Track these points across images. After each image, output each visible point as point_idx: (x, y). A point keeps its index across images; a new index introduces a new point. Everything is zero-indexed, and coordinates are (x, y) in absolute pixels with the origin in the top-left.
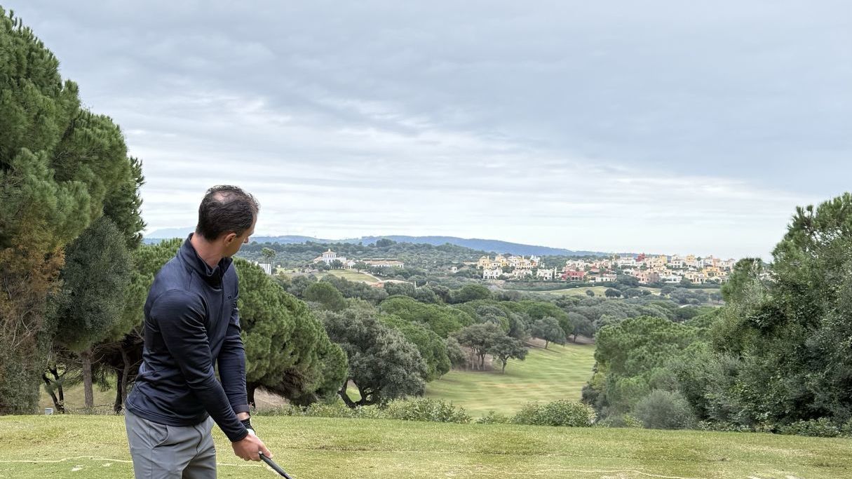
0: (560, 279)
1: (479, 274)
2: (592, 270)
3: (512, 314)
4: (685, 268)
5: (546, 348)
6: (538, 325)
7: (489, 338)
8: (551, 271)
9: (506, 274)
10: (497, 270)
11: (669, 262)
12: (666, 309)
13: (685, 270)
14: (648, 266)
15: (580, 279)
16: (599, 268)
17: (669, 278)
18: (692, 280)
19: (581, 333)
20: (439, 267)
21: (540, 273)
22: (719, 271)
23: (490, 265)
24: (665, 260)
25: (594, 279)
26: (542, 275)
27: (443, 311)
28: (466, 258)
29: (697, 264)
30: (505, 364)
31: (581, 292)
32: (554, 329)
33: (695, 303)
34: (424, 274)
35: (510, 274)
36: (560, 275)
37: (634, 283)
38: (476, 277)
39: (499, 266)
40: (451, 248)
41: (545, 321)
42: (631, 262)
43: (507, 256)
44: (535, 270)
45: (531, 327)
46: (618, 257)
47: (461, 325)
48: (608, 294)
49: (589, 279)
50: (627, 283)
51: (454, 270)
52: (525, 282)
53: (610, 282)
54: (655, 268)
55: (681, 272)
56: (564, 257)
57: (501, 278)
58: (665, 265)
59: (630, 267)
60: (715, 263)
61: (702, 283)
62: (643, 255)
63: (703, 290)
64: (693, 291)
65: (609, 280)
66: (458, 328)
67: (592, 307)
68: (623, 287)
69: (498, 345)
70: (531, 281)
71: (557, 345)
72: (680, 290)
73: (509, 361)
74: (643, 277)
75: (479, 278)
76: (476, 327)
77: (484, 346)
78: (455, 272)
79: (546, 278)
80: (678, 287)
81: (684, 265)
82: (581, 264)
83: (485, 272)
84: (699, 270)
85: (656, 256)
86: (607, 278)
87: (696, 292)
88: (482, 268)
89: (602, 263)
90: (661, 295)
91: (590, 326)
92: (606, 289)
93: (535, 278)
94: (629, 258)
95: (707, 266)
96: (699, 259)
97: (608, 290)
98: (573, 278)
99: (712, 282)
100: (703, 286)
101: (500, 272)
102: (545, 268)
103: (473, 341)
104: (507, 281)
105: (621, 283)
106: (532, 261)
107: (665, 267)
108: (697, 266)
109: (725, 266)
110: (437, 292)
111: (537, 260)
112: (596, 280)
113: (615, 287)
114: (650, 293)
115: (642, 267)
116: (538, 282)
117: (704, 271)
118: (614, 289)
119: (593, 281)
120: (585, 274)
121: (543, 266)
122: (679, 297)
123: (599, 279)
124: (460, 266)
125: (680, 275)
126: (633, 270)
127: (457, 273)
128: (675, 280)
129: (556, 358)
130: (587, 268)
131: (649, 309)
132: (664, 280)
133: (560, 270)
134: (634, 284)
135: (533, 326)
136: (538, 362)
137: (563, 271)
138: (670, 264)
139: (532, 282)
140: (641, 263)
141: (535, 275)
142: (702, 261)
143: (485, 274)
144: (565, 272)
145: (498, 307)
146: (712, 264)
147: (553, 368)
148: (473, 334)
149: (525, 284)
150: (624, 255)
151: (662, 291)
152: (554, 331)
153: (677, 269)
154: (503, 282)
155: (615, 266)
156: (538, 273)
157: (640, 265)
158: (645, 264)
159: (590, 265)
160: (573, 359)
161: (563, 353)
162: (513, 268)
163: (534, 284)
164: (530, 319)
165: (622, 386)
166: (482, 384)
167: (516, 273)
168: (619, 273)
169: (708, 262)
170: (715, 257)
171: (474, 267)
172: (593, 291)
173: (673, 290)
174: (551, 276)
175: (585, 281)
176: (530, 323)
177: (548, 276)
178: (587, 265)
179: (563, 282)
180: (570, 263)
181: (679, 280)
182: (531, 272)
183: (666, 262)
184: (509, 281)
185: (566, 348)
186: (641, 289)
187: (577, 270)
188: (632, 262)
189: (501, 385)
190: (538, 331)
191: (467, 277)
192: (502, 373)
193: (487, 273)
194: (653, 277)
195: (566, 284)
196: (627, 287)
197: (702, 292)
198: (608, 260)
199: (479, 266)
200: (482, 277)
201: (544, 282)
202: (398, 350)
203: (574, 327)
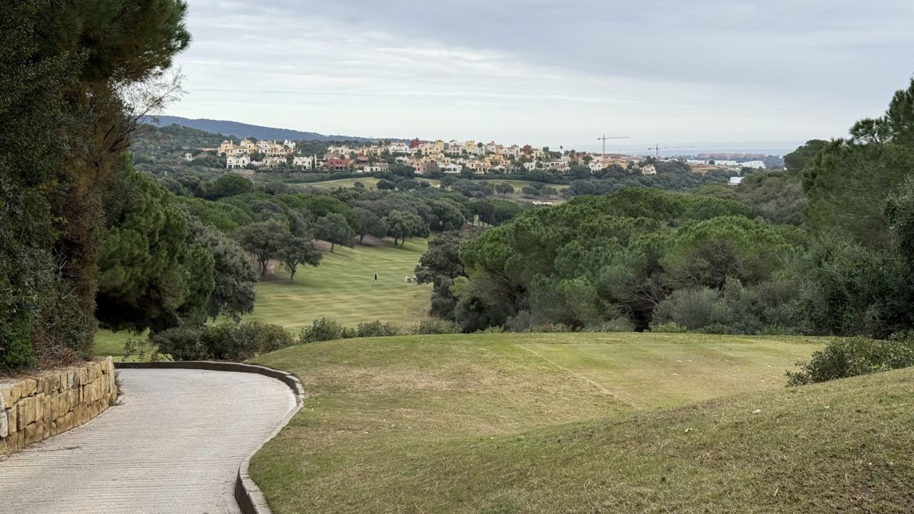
0: (322, 168)
1: (221, 162)
2: (359, 158)
3: (291, 211)
4: (465, 155)
5: (331, 251)
6: (323, 223)
7: (273, 239)
8: (309, 160)
9: (254, 163)
10: (244, 158)
11: (445, 149)
12: (458, 203)
13: (466, 157)
14: (423, 153)
15: (346, 168)
16: (367, 156)
17: (448, 167)
18: (473, 170)
19: (369, 233)
20: (169, 154)
21: (298, 161)
22: (502, 159)
23: (234, 151)
24: (440, 147)
25: (362, 169)
26: (300, 163)
27: (212, 207)
28: (199, 142)
29: (478, 151)
30: (294, 271)
31: (348, 184)
32: (341, 229)
33: (479, 196)
34: (151, 162)
35: (260, 163)
36: (322, 163)
37: (409, 172)
38: (218, 167)
39: (246, 153)
40: (178, 130)
41: (330, 219)
42: (403, 148)
43: (254, 141)
44: (290, 158)
45: (313, 226)
46: (388, 142)
47: (236, 224)
48: (380, 186)
49: (357, 169)
50: (401, 174)
51: (189, 158)
52: (280, 172)
53: (381, 172)
54: (431, 156)
55: (461, 160)
56: (320, 142)
57: (250, 167)
58: (442, 152)
59: (403, 155)
60: (497, 150)
61: (485, 173)
62: (417, 140)
63: (487, 181)
64: (477, 182)
65: (379, 169)
66: (232, 228)
67: (376, 202)
68: (397, 178)
69: (286, 248)
70: (286, 169)
71: (344, 248)
72: (462, 181)
73: (299, 267)
74: (419, 166)
75: (221, 167)
76: (257, 226)
77: (267, 250)
78: (191, 160)
79: (305, 167)
80: (460, 178)
81: (464, 151)
82: (345, 150)
83: (228, 160)
84: (481, 158)
85: (432, 143)
86: (378, 167)
87: (480, 183)
88: (224, 155)
89: (370, 149)
90: (442, 187)
91: (378, 225)
92: (377, 181)
93: (291, 168)
94: (401, 144)
95: (488, 153)
96: (480, 145)
97: (380, 182)
98: (337, 168)
99: (496, 172)
100: (486, 177)
101: (247, 161)
102: (302, 156)
103: (253, 243)
104: (257, 172)
105: (394, 174)
106: (286, 147)
107: (443, 155)
108: (478, 154)
109: (509, 153)
110: (185, 185)
111: (292, 145)
112: (365, 170)
113: (387, 178)
114: (429, 185)
115: (415, 154)
116: (296, 172)
117: (487, 159)
118: (387, 181)
119: (361, 171)
120: (352, 162)
121: (300, 153)
122: (462, 189)
123: (368, 169)
124: (195, 153)
125: (460, 164)
126: (406, 159)
127: (193, 161)
128: (455, 170)
129: (345, 263)
130: (353, 156)
131: (441, 203)
132: (443, 170)
133: (320, 157)
134: (408, 175)
135: (316, 225)
136: (326, 268)
137: (324, 159)
138: (448, 151)
139: (288, 173)
140: (415, 150)
141: (291, 163)
142: (483, 147)
143: (228, 162)
144: (326, 161)
145: (273, 202)
146: (495, 151)
147: (346, 275)
148: (253, 234)
149: (279, 175)
150: (395, 141)
151: (442, 183)
152: (342, 231)
153: (456, 156)
154: (252, 172)
155: (386, 153)
156: (295, 161)
157: (414, 152)
158: (420, 151)
159: (356, 152)
160: (365, 264)
161: (351, 256)
162: (263, 155)
163: (290, 174)
164: (312, 216)
165: (566, 290)
166: (272, 297)
167: (268, 162)
168: (391, 162)
169: (490, 148)
170: (497, 143)
171: (214, 153)
172: (362, 182)
173: (455, 181)
174: (311, 165)
175: (351, 171)
176: (311, 222)
177: (306, 165)
178: (352, 153)
179: (325, 172)
180: (332, 149)
181: (459, 169)
182: (285, 160)
183: (443, 149)
184: (259, 172)
185: (354, 251)
186: (419, 180)
187: (342, 157)
188: (405, 148)
189: (295, 298)
190: (322, 230)
191: (206, 166)
192: (290, 283)
193: (231, 161)
194: (430, 166)
195: (329, 175)
196: (403, 177)
197: (486, 183)
198: (376, 146)
199: (220, 152)
200: (226, 166)
201: (303, 172)
202: (225, 253)
203: (361, 226)
